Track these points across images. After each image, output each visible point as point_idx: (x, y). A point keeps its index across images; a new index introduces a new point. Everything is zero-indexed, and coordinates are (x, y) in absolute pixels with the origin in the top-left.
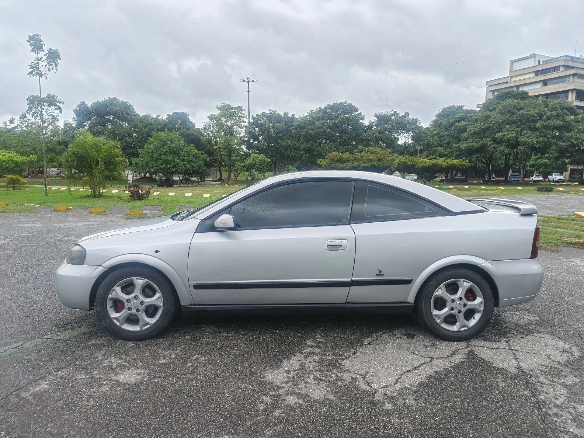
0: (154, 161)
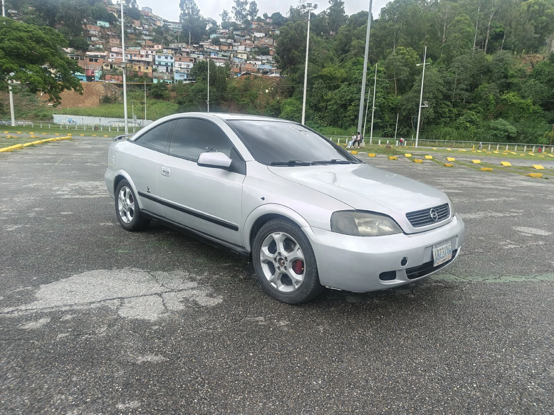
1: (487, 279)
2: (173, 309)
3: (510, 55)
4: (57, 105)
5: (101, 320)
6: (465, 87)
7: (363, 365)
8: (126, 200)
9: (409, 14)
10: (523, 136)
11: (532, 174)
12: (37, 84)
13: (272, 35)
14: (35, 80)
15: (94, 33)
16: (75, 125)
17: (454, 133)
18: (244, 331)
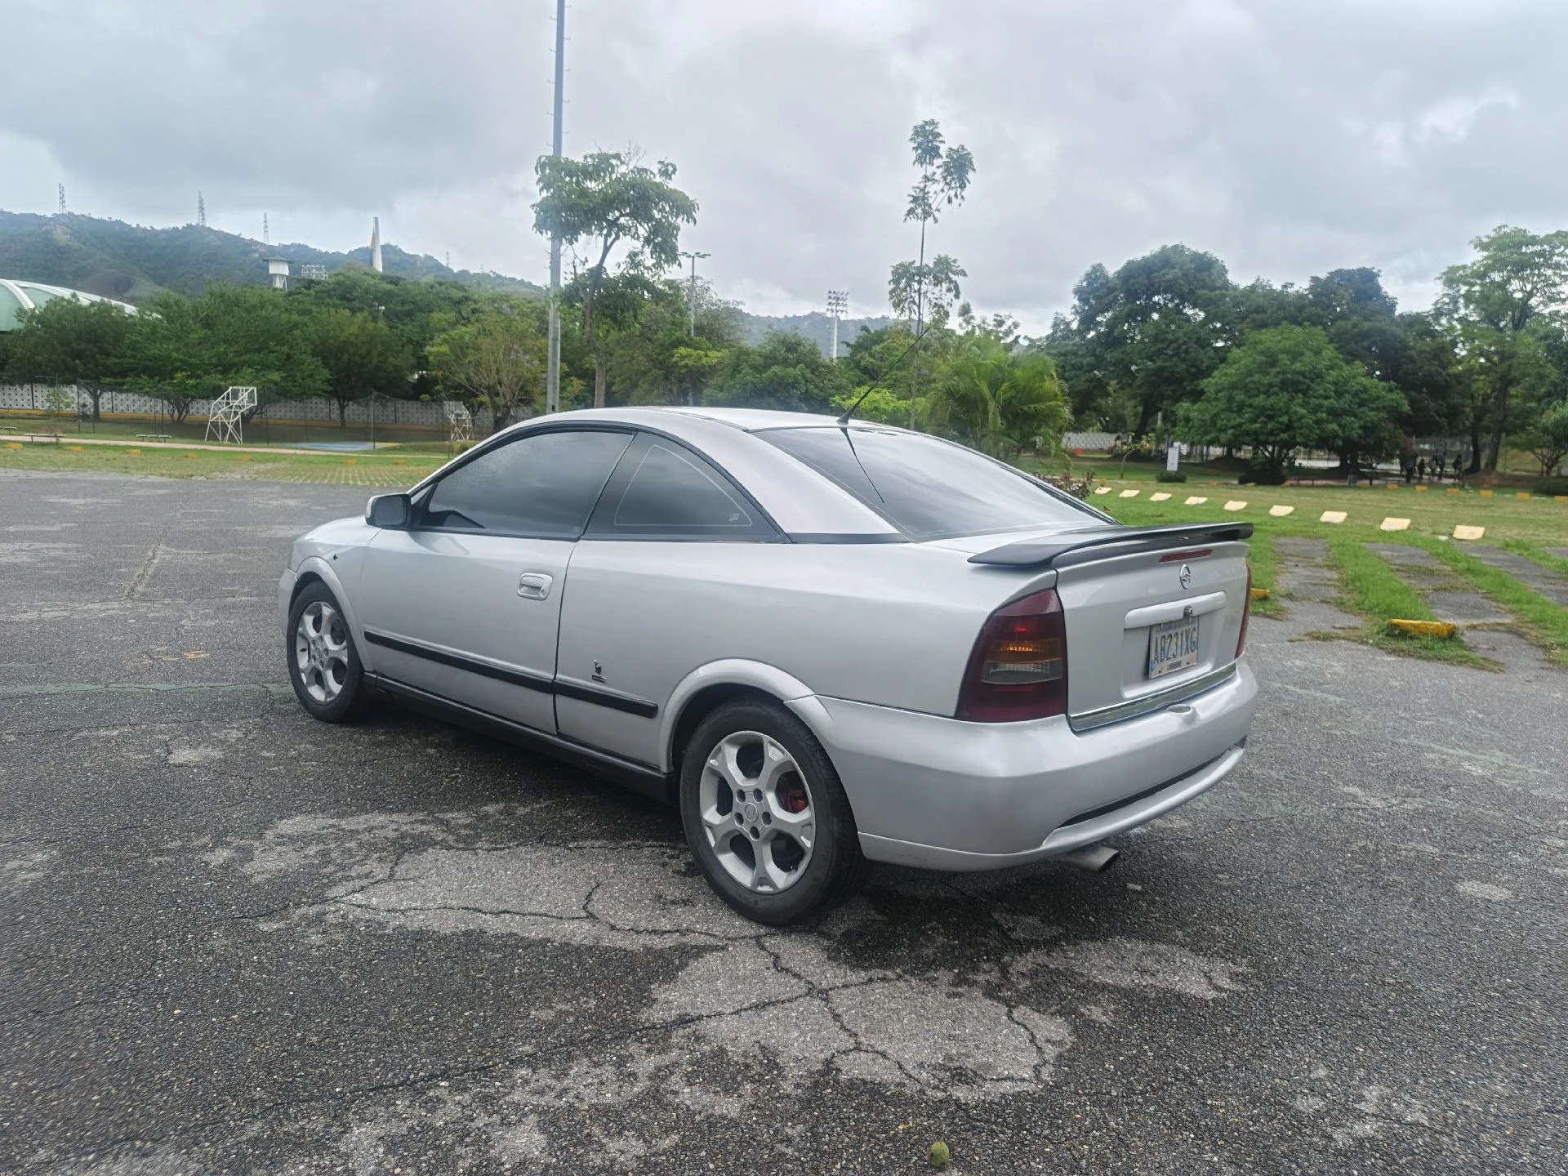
0: (1233, 411)
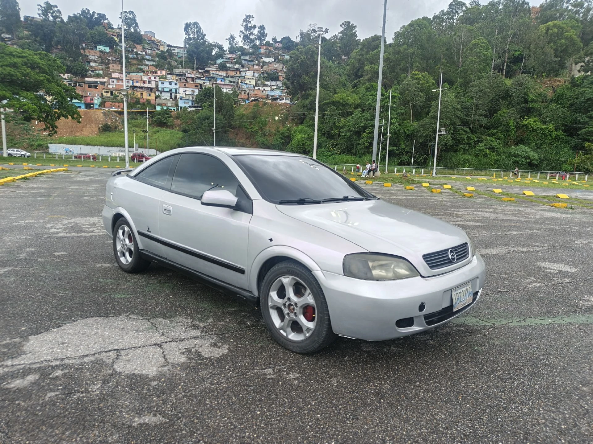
1: (511, 322)
2: (174, 362)
3: (529, 79)
4: (53, 134)
5: (94, 376)
6: (484, 113)
7: (379, 422)
8: (124, 240)
9: (424, 37)
10: (545, 162)
11: (557, 204)
12: (31, 112)
13: (281, 60)
14: (29, 108)
15: (93, 58)
16: (72, 155)
17: (473, 160)
18: (251, 386)
